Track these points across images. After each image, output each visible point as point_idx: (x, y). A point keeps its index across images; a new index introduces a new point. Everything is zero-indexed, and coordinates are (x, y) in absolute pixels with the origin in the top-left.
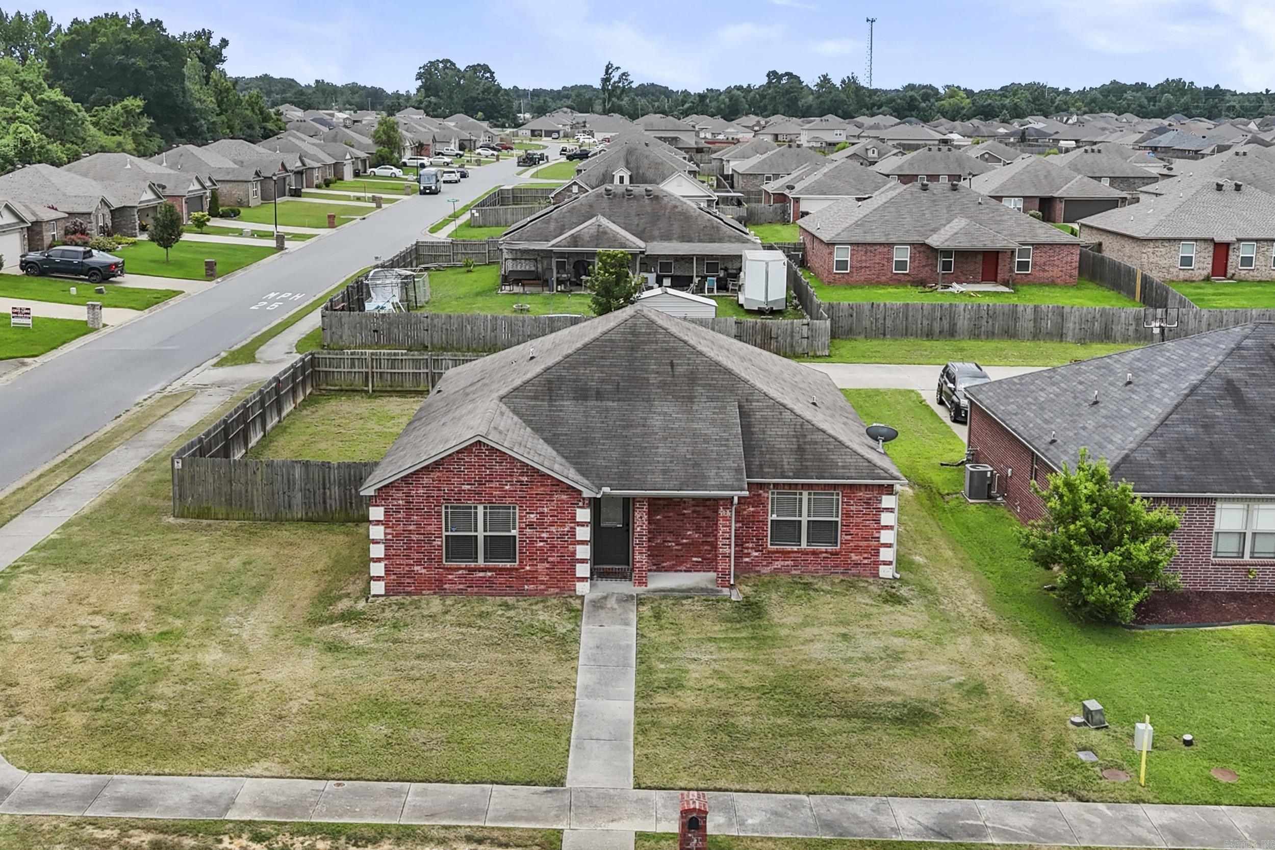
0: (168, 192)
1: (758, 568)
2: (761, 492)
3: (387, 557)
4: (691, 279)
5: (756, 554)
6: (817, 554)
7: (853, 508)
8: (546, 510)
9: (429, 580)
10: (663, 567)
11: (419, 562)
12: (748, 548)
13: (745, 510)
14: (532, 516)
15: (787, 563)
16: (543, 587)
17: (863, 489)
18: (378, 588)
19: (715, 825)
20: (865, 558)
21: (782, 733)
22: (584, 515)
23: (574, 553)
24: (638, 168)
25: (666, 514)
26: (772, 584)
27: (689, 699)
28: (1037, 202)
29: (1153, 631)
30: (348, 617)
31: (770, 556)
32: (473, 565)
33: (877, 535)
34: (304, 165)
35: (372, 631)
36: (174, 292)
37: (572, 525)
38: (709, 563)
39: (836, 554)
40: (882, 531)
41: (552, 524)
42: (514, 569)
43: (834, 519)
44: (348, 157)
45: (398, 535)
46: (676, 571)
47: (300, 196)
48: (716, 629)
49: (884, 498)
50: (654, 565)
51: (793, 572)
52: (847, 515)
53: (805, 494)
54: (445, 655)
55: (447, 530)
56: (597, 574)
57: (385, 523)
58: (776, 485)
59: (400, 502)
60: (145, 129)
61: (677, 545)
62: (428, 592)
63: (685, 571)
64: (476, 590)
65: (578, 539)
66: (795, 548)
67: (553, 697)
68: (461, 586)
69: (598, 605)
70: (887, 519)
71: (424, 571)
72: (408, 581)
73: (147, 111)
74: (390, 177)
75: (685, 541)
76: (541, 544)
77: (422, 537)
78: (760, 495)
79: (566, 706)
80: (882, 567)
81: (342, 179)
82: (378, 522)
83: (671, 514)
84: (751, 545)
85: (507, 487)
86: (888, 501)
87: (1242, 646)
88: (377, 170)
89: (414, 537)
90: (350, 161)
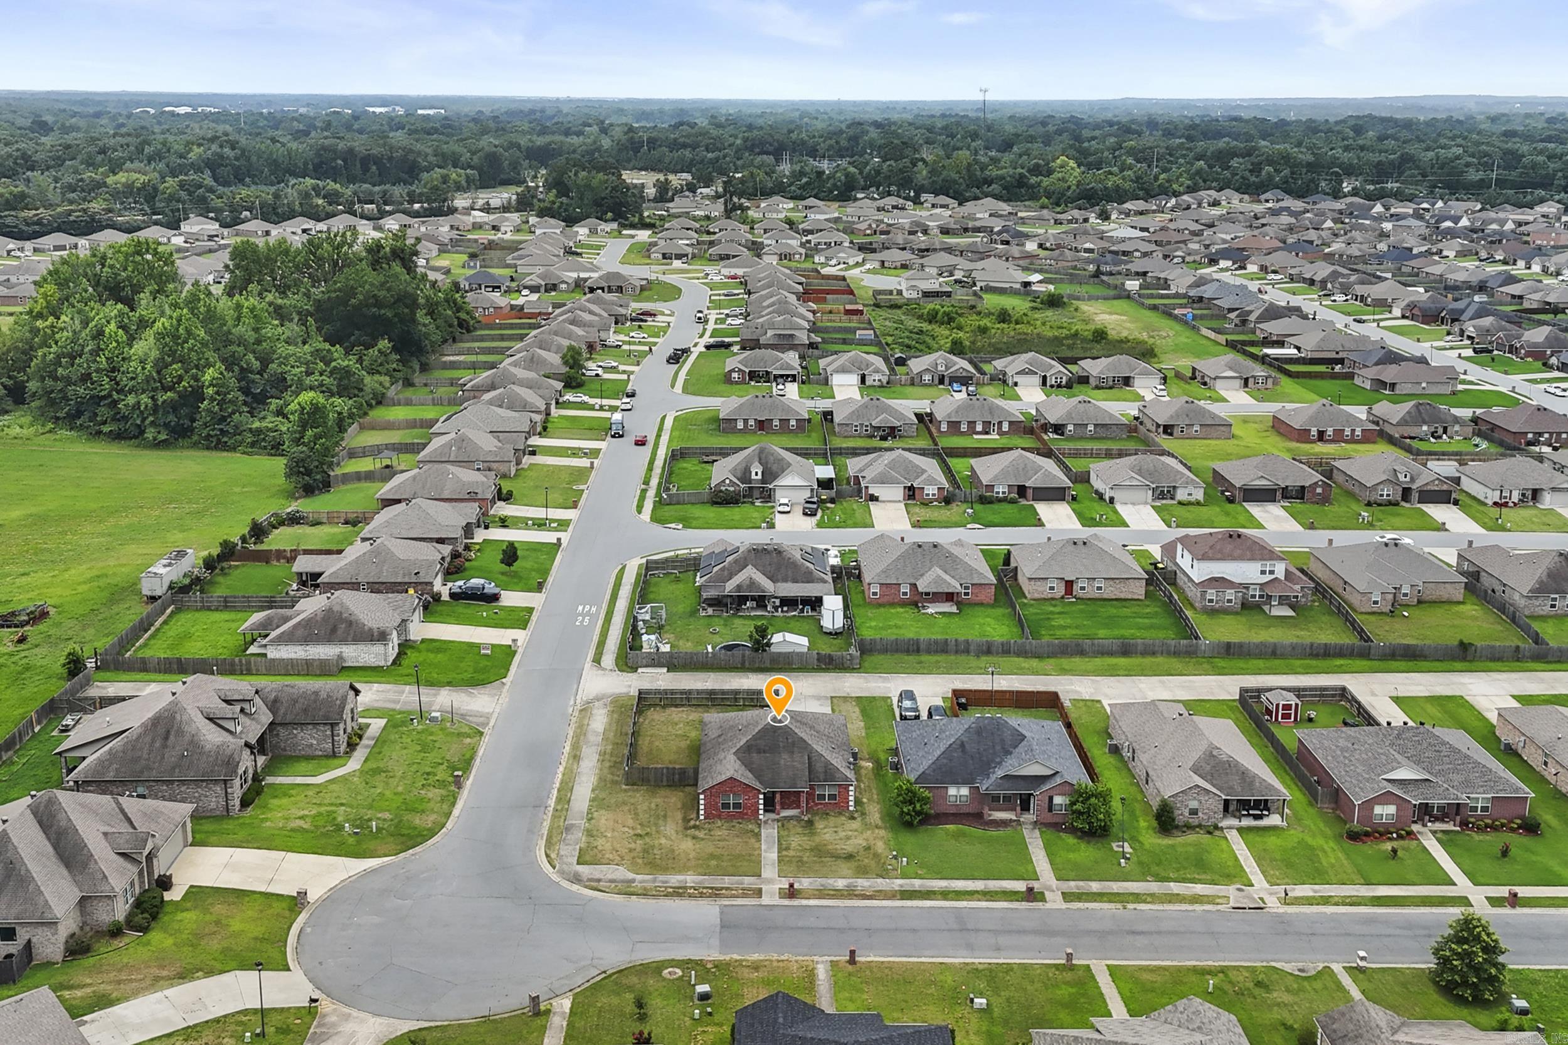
0: (479, 496)
1: (812, 809)
2: (813, 786)
3: (705, 808)
5: (812, 804)
6: (830, 804)
7: (841, 789)
8: (750, 795)
9: (718, 816)
10: (785, 809)
11: (714, 810)
12: (809, 802)
14: (746, 796)
15: (821, 807)
16: (750, 817)
17: (844, 784)
18: (702, 817)
19: (796, 886)
20: (844, 805)
21: (815, 862)
22: (761, 796)
23: (759, 807)
24: (767, 463)
25: (785, 794)
26: (816, 814)
27: (791, 853)
28: (1016, 489)
29: (924, 827)
30: (695, 827)
31: (817, 804)
32: (730, 811)
33: (848, 798)
35: (703, 832)
37: (759, 799)
38: (798, 807)
39: (836, 803)
40: (850, 797)
41: (752, 799)
42: (741, 812)
43: (836, 793)
44: (552, 394)
45: (708, 802)
46: (788, 810)
47: (535, 454)
48: (800, 830)
50: (782, 809)
51: (823, 810)
52: (839, 792)
53: (827, 785)
54: (725, 840)
55: (722, 801)
56: (766, 811)
57: (704, 799)
58: (818, 784)
59: (709, 793)
61: (788, 803)
62: (718, 819)
63: (791, 810)
64: (731, 819)
65: (760, 803)
66: (824, 802)
67: (756, 853)
68: (727, 817)
69: (766, 822)
70: (851, 793)
71: (716, 814)
72: (712, 816)
73: (395, 349)
74: (581, 404)
75: (791, 802)
76: (749, 804)
77: (715, 803)
79: (760, 855)
80: (849, 807)
82: (702, 799)
83: (787, 795)
84: (811, 801)
85: (739, 789)
86: (851, 788)
87: (947, 832)
89: (712, 803)
90: (554, 398)
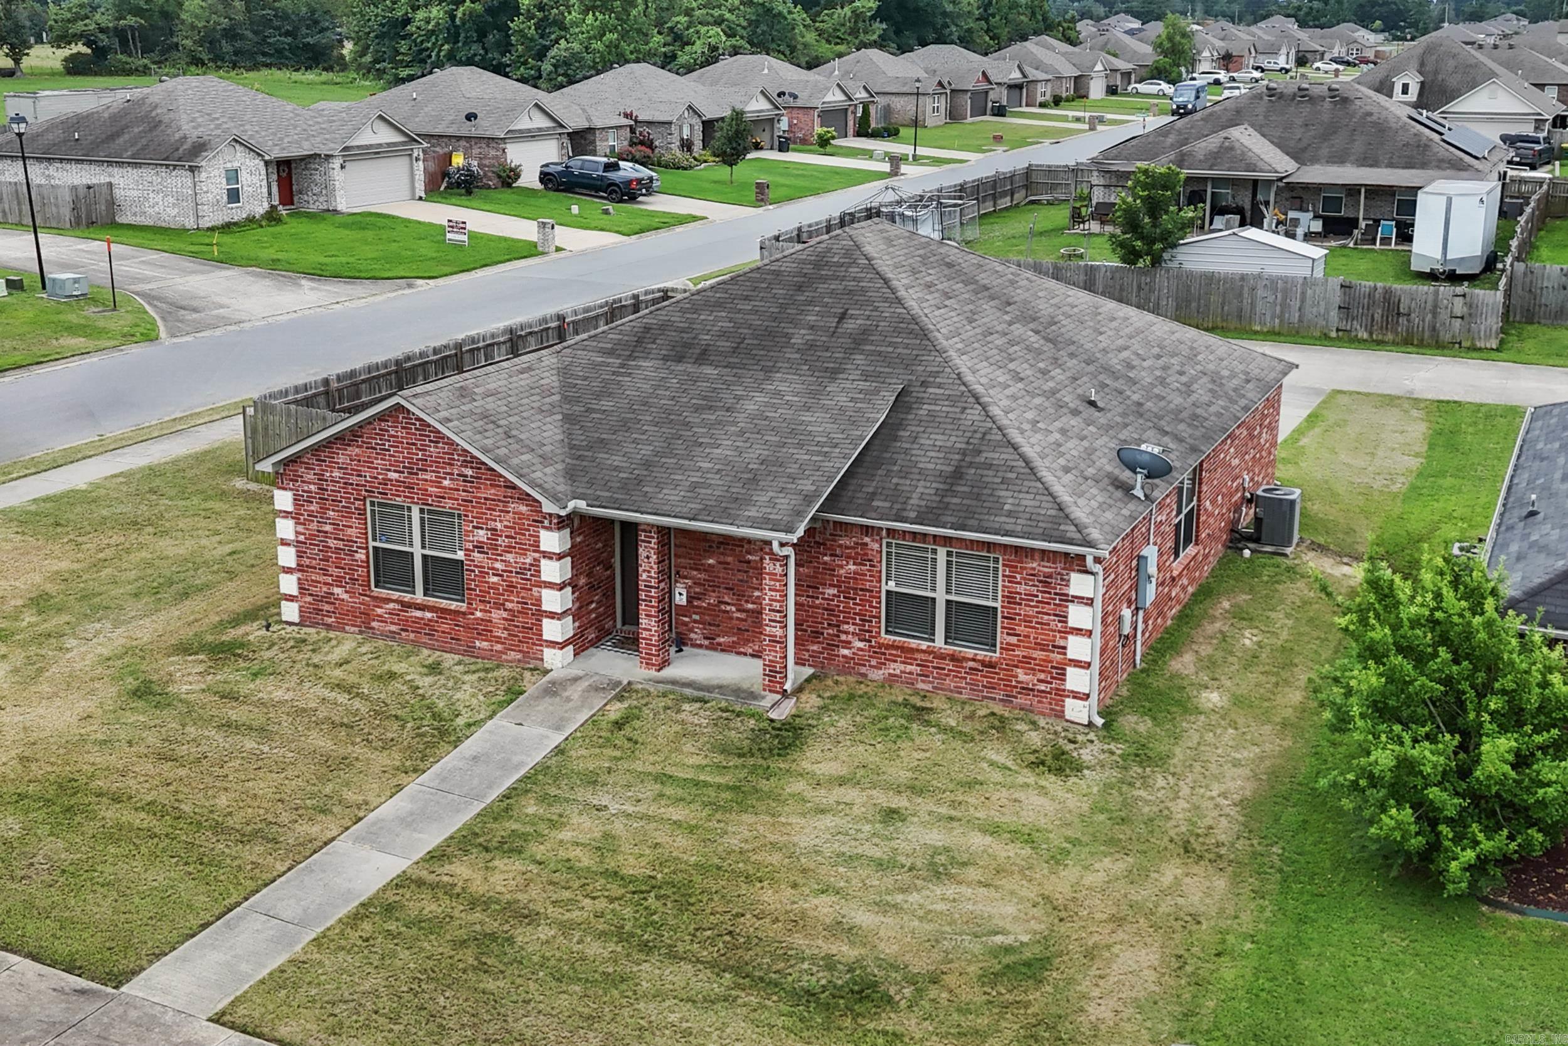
0: (799, 103)
1: (863, 670)
2: (867, 540)
3: (300, 568)
4: (1354, 223)
5: (861, 645)
6: (958, 660)
7: (1021, 588)
8: (499, 526)
9: (352, 612)
10: (719, 644)
11: (339, 581)
12: (847, 633)
13: (842, 567)
14: (481, 532)
15: (909, 668)
16: (499, 647)
17: (1037, 556)
18: (290, 611)
20: (1040, 681)
22: (550, 540)
23: (538, 601)
24: (1436, 72)
25: (722, 558)
30: (222, 648)
31: (883, 652)
32: (407, 597)
33: (1062, 643)
34: (1025, 76)
35: (222, 674)
36: (694, 217)
37: (537, 555)
39: (991, 665)
40: (1070, 637)
41: (509, 549)
42: (458, 612)
43: (991, 604)
44: (1099, 67)
45: (311, 537)
46: (739, 653)
47: (1004, 116)
48: (691, 761)
49: (1075, 577)
50: (706, 638)
51: (921, 686)
52: (1010, 599)
53: (942, 553)
55: (374, 540)
57: (295, 516)
58: (891, 532)
59: (312, 487)
60: (875, 37)
61: (738, 610)
62: (353, 629)
63: (752, 656)
64: (412, 636)
65: (543, 578)
66: (924, 645)
68: (393, 628)
69: (554, 689)
70: (1078, 616)
71: (345, 596)
72: (327, 607)
74: (1157, 96)
75: (750, 606)
76: (495, 579)
77: (340, 544)
78: (866, 544)
80: (1069, 702)
81: (1086, 96)
82: (286, 514)
83: (729, 559)
84: (851, 628)
85: (446, 483)
86: (1080, 584)
88: (1143, 88)
89: (332, 543)
90: (1103, 74)
